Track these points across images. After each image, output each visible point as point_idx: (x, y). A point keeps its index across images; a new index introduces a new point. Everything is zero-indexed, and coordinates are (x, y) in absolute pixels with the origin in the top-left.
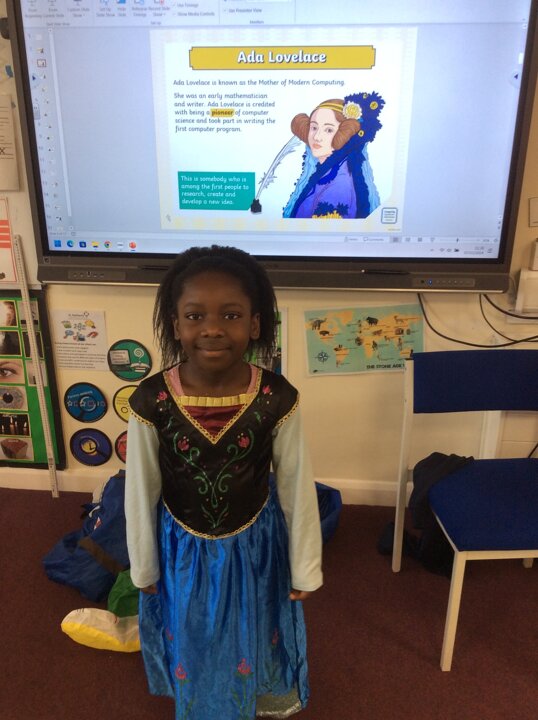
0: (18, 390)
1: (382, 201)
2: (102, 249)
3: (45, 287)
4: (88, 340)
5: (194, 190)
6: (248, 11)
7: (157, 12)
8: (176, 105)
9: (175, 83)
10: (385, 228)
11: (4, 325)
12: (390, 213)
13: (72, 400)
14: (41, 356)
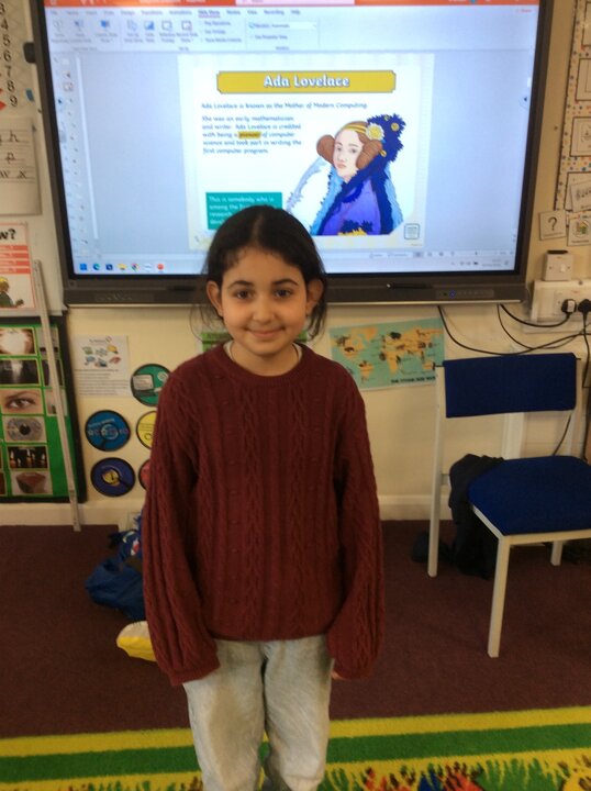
0: (36, 421)
1: (404, 218)
2: (129, 271)
3: (65, 313)
4: (111, 366)
5: (223, 211)
6: (275, 37)
7: (185, 38)
8: (204, 127)
9: (203, 106)
10: (408, 244)
11: (22, 354)
12: (413, 229)
13: (92, 429)
14: (61, 383)
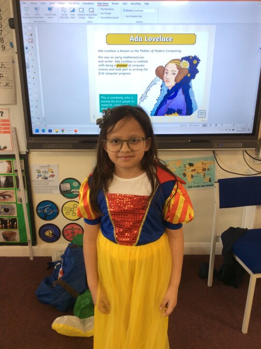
0: (12, 206)
2: (60, 133)
3: (28, 153)
4: (50, 179)
5: (107, 103)
6: (136, 16)
7: (91, 16)
8: (99, 62)
9: (99, 51)
10: (200, 120)
11: (6, 173)
12: (202, 113)
13: (40, 209)
14: (25, 188)
